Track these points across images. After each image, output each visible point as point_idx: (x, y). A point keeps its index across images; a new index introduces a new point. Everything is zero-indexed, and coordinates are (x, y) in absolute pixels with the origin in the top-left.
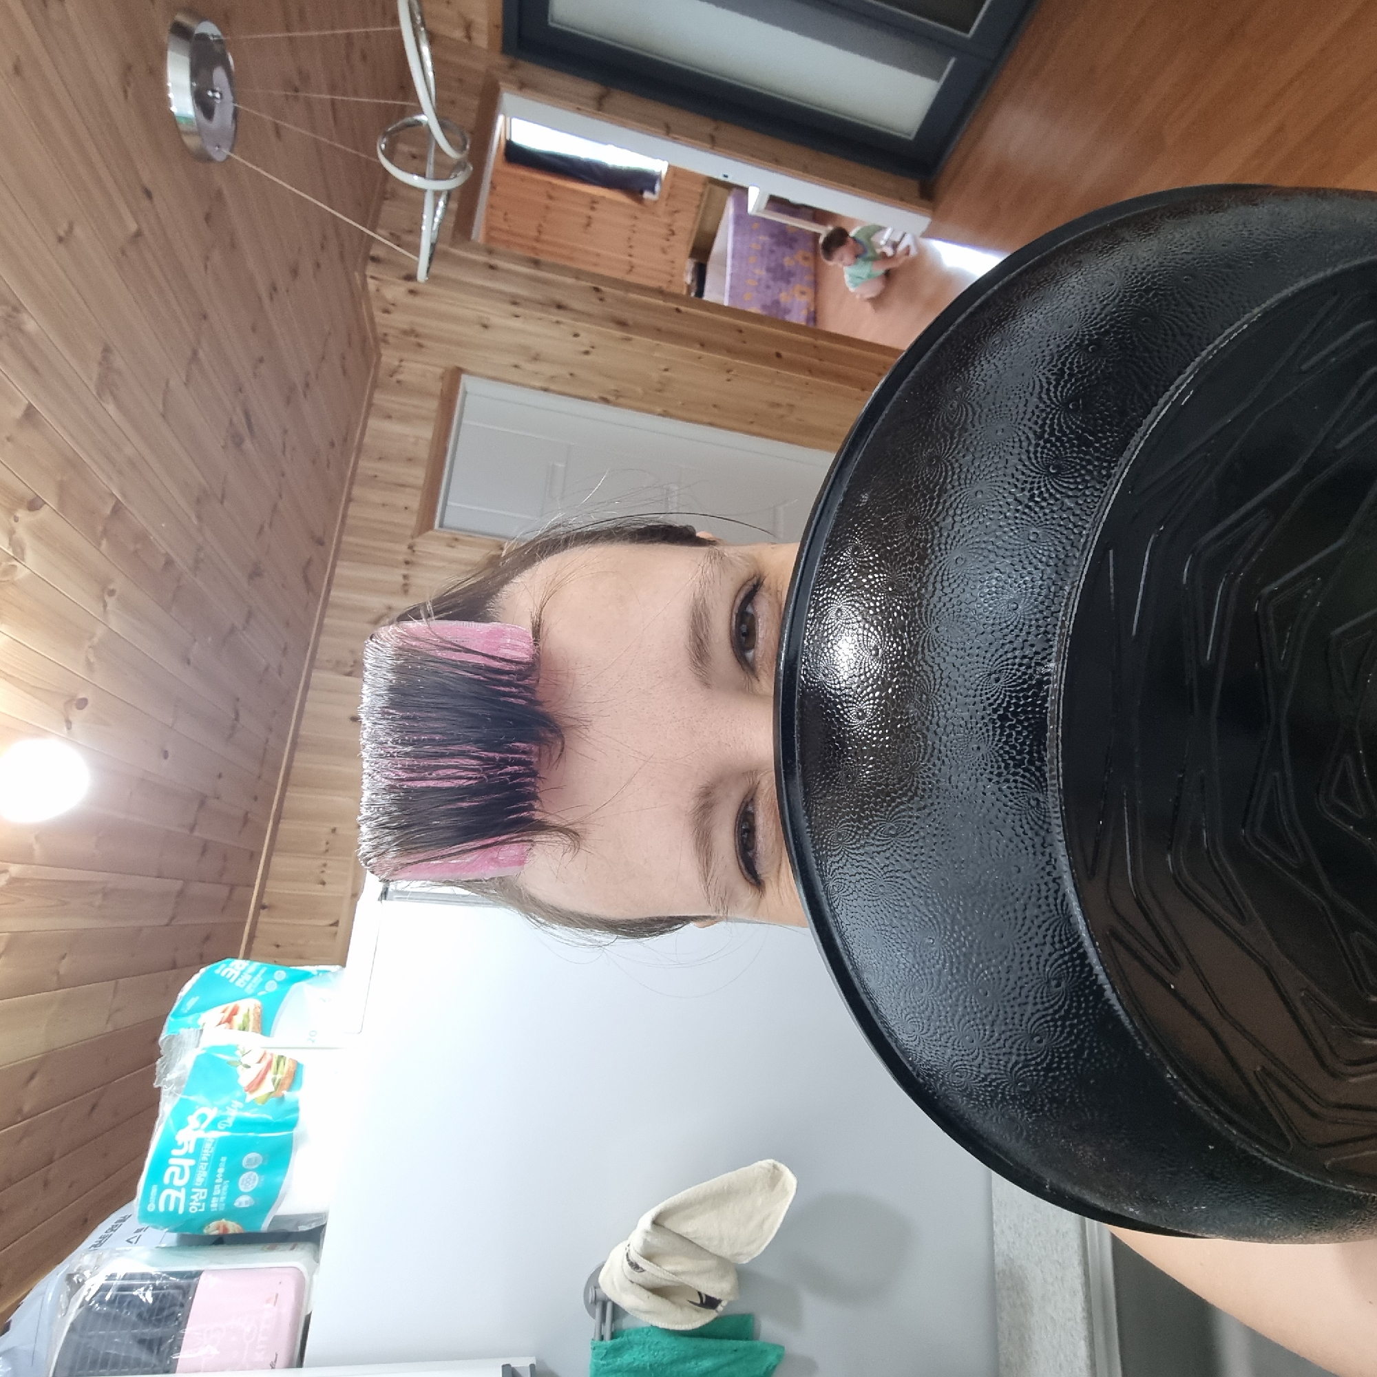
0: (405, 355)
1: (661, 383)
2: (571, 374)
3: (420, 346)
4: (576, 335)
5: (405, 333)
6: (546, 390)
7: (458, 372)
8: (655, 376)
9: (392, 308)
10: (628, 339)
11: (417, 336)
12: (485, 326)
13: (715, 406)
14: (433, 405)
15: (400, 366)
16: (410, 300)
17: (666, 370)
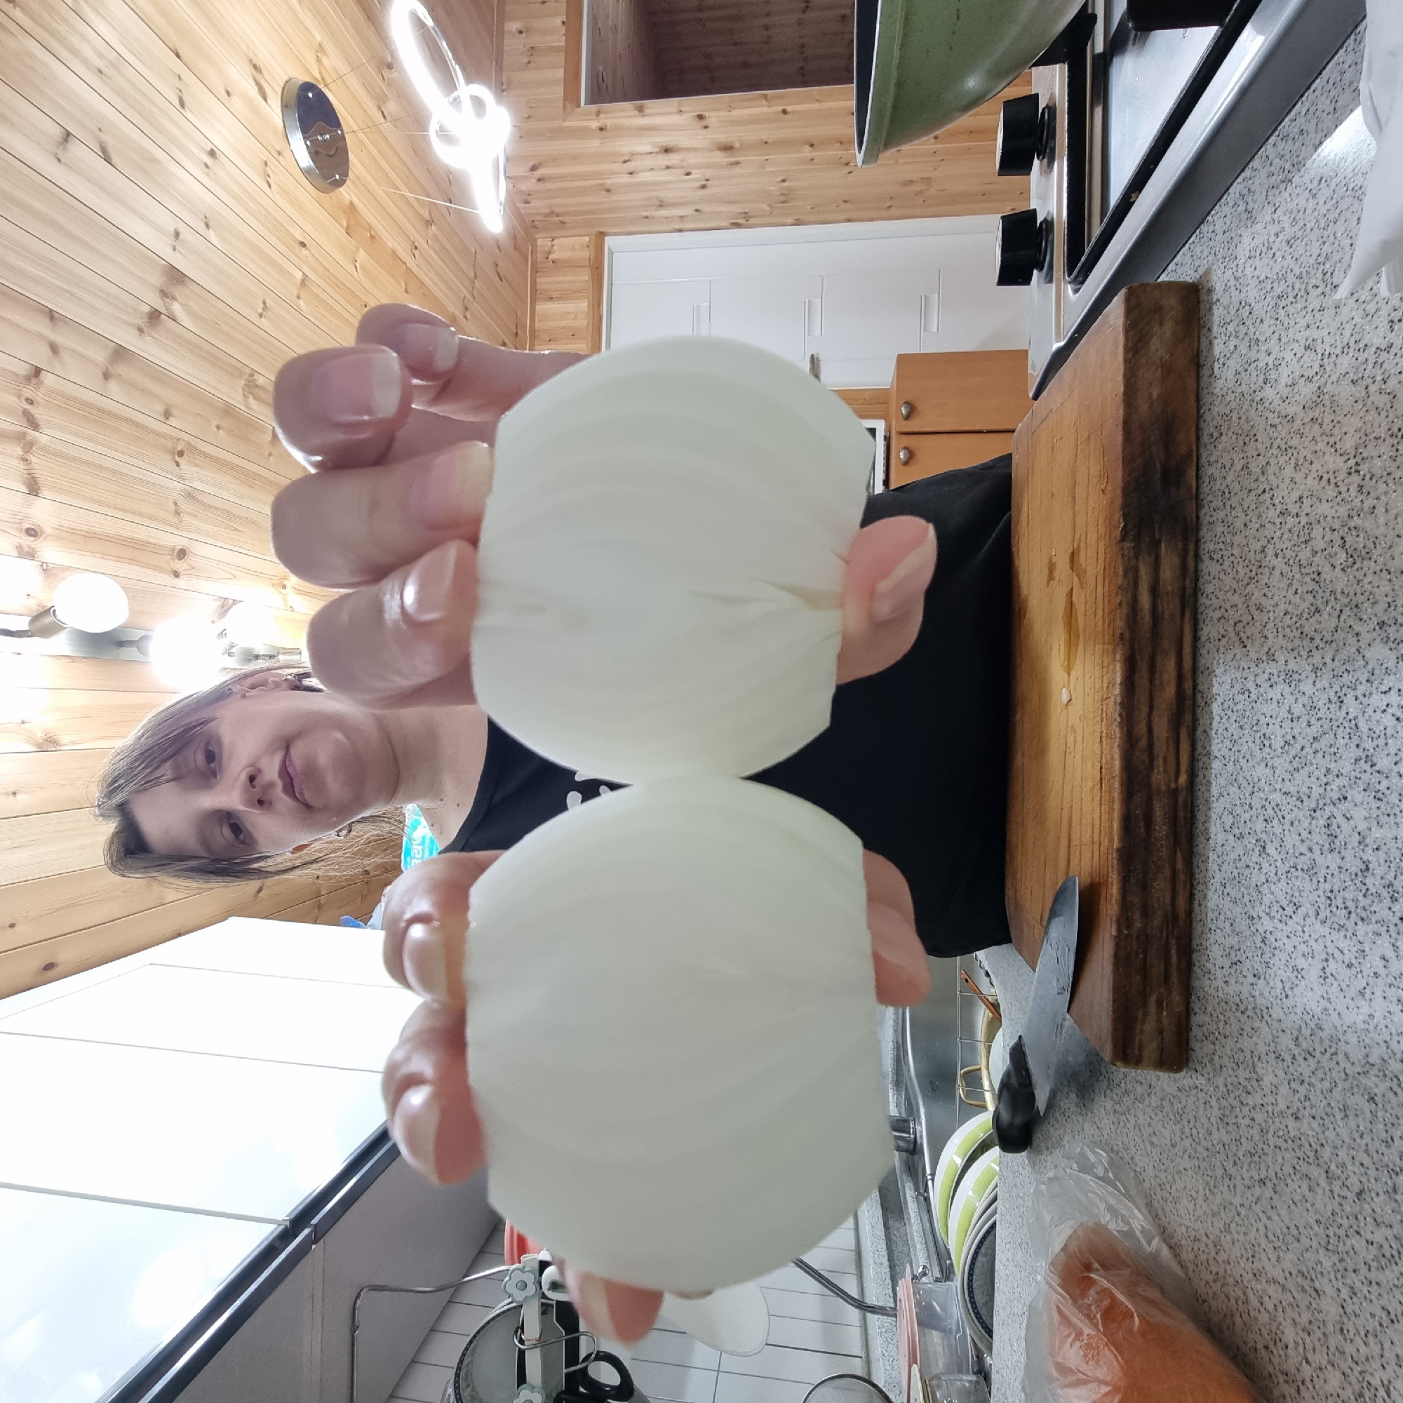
0: (555, 234)
1: (782, 194)
2: (697, 210)
3: (563, 223)
4: (688, 174)
5: (547, 215)
6: (680, 231)
7: (603, 235)
8: (773, 189)
9: (529, 198)
10: (738, 163)
11: (558, 216)
12: (608, 190)
13: (845, 201)
14: (585, 277)
15: (553, 246)
16: (541, 186)
17: (784, 181)
